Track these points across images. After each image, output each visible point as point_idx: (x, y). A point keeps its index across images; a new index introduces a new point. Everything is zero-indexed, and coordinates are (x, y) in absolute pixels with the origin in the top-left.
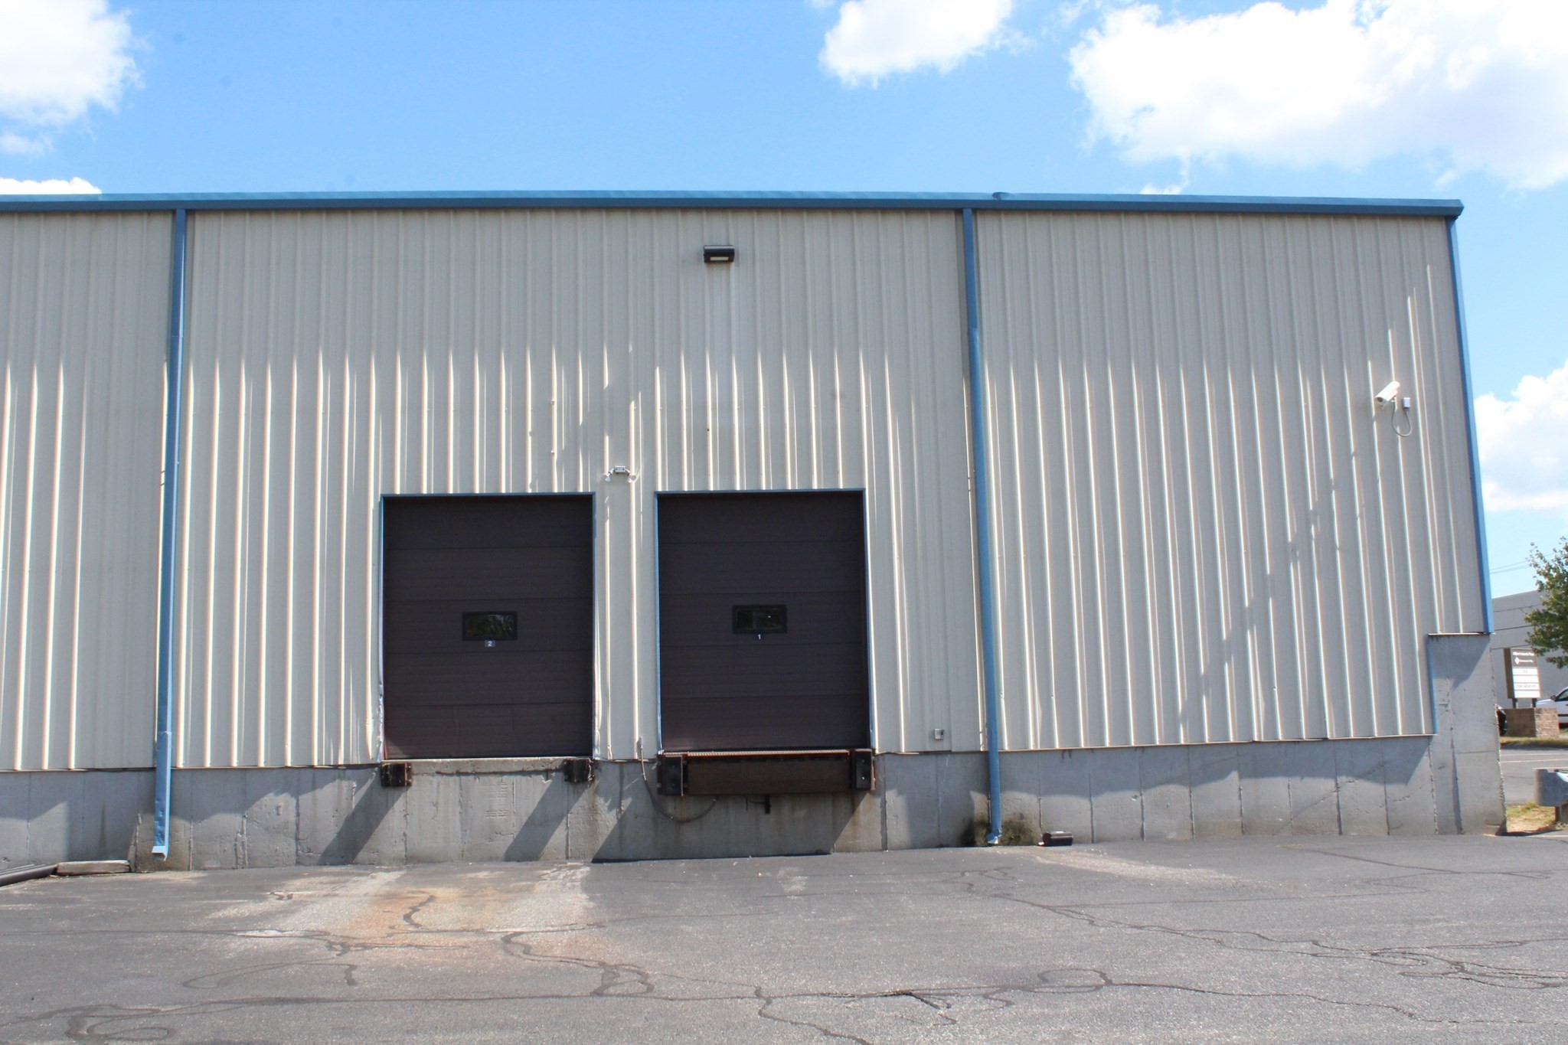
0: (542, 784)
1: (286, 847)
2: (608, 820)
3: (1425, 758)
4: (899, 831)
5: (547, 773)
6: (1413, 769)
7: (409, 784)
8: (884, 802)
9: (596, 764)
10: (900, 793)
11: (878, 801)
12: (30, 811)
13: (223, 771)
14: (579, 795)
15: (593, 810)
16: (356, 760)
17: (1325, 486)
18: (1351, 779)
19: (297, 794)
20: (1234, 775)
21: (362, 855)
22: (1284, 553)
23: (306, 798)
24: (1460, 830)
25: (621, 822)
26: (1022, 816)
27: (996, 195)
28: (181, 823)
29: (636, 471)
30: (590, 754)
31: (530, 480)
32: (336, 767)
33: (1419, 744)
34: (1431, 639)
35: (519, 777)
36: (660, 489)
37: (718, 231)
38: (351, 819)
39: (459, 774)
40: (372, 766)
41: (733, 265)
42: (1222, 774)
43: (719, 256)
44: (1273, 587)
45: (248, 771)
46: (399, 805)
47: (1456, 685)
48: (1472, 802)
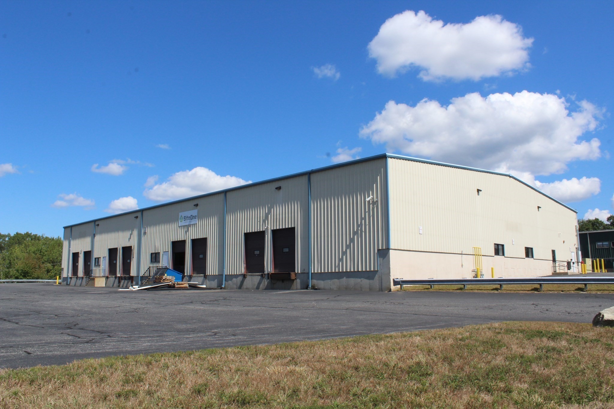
0: (260, 277)
1: (235, 286)
2: (266, 283)
3: (377, 275)
4: (299, 286)
5: (260, 276)
6: (374, 277)
7: (246, 277)
8: (297, 281)
9: (265, 274)
10: (299, 279)
11: (296, 281)
12: (214, 280)
13: (229, 275)
14: (263, 279)
15: (265, 282)
16: (241, 274)
17: (362, 219)
18: (364, 279)
19: (236, 278)
20: (345, 278)
21: (242, 288)
22: (355, 233)
23: (237, 279)
24: (382, 291)
25: (268, 283)
26: (314, 285)
27: (312, 170)
28: (226, 282)
29: (269, 227)
30: (264, 273)
31: (258, 229)
32: (240, 274)
33: (375, 272)
34: (378, 250)
35: (257, 276)
36: (272, 229)
37: (277, 184)
38: (241, 282)
39: (251, 276)
40: (242, 274)
41: (281, 190)
42: (343, 278)
43: (279, 188)
44: (352, 240)
45: (232, 275)
46: (245, 280)
47: (383, 259)
48: (384, 285)
